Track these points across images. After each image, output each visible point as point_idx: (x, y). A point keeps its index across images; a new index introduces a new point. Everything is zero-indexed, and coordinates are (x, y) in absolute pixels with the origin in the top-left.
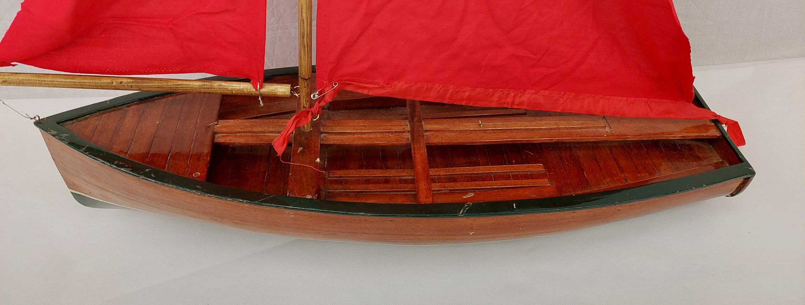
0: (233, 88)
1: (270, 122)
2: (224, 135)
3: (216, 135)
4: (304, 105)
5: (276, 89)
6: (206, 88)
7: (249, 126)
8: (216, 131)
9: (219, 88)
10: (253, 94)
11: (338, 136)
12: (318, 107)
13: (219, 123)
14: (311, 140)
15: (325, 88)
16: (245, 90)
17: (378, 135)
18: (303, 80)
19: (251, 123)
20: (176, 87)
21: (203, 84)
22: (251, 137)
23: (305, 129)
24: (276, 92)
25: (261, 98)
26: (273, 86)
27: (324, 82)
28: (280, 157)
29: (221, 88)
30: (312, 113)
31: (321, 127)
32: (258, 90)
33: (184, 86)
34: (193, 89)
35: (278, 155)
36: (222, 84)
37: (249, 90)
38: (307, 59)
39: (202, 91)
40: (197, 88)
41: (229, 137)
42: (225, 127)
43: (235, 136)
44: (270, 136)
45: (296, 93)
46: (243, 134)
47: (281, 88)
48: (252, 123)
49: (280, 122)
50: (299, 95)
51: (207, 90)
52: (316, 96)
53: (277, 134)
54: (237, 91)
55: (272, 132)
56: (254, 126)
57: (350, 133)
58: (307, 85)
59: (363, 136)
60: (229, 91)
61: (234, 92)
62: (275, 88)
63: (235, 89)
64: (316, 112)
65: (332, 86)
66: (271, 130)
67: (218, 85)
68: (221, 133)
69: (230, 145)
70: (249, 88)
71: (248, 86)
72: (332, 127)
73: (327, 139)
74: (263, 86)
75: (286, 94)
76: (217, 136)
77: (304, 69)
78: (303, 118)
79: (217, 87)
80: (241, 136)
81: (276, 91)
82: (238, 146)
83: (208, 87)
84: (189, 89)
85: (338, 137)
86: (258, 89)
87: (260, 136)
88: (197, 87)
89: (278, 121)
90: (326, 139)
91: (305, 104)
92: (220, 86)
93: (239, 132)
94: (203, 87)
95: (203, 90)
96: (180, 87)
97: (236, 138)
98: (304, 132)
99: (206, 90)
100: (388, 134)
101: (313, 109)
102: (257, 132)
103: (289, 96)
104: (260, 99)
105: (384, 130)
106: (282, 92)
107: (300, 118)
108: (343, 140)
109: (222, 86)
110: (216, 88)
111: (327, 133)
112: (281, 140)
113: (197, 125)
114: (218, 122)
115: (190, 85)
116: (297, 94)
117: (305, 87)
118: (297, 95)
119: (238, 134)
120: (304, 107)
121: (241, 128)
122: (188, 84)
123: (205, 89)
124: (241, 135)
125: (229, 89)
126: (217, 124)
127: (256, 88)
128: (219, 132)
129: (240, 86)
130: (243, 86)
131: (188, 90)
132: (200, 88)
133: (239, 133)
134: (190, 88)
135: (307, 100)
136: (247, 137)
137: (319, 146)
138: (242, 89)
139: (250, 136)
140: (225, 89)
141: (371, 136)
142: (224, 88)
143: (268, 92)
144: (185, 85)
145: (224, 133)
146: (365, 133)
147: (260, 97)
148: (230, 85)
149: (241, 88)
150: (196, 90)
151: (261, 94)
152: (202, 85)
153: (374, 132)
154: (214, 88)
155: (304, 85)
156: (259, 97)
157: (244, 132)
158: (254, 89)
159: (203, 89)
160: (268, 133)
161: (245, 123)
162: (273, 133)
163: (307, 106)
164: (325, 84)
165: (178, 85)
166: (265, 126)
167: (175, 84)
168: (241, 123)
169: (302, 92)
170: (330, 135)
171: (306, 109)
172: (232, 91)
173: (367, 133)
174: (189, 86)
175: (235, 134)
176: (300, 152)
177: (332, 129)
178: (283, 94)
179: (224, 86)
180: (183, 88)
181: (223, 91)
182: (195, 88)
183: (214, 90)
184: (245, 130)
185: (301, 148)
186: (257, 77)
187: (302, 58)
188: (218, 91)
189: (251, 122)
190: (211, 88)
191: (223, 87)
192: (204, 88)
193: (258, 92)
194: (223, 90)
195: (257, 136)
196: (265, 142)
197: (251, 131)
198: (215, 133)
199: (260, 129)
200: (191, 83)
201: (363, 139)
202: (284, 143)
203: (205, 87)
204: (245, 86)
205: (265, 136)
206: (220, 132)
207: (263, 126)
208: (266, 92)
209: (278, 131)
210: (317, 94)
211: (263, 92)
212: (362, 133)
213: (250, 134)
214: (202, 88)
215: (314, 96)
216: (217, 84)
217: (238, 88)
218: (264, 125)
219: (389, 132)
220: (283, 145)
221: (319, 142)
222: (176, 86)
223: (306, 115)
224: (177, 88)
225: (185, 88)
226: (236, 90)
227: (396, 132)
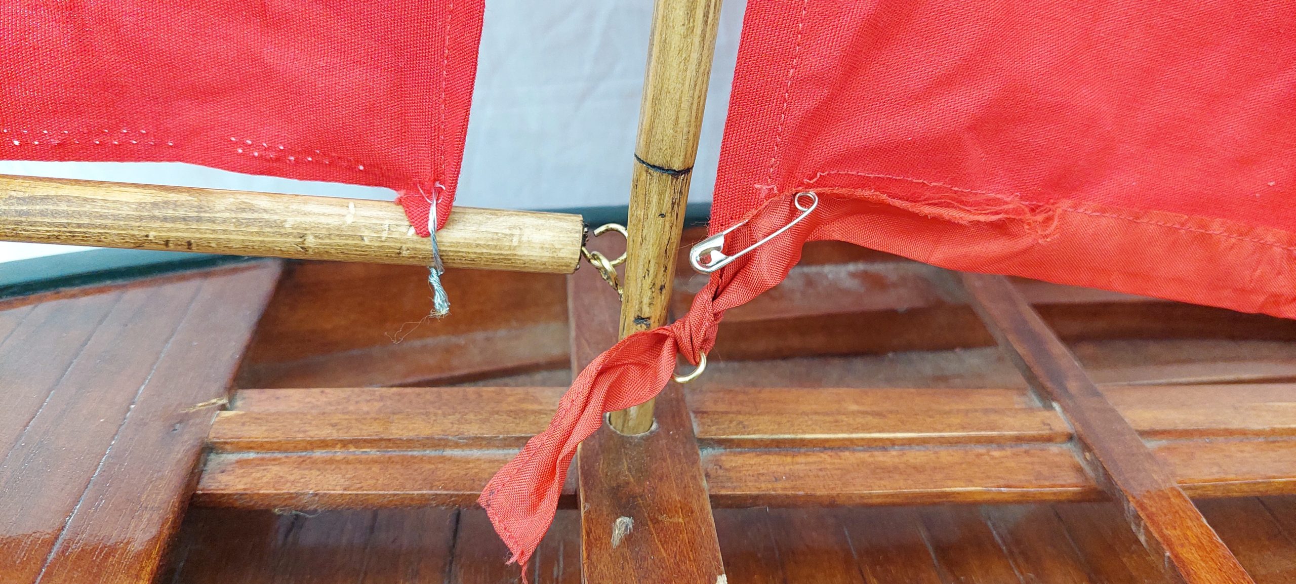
0: (308, 219)
1: (465, 398)
2: (252, 455)
3: (212, 456)
4: (641, 309)
5: (517, 232)
6: (174, 220)
7: (373, 415)
8: (212, 437)
9: (239, 222)
10: (405, 253)
11: (773, 459)
12: (709, 316)
13: (239, 403)
14: (661, 479)
15: (757, 216)
16: (366, 233)
17: (946, 455)
18: (656, 174)
19: (381, 404)
20: (20, 213)
21: (159, 199)
22: (376, 469)
23: (631, 423)
24: (515, 248)
25: (441, 277)
26: (501, 219)
27: (757, 186)
28: (525, 569)
29: (249, 222)
30: (677, 347)
31: (692, 416)
32: (428, 235)
33: (63, 207)
34: (109, 222)
35: (513, 560)
36: (254, 202)
37: (384, 235)
38: (695, 56)
39: (152, 234)
40: (127, 218)
41: (275, 469)
42: (257, 419)
43: (301, 463)
44: (468, 463)
45: (601, 257)
46: (340, 453)
47: (537, 228)
48: (389, 403)
49: (511, 399)
50: (614, 266)
51: (177, 230)
52: (717, 256)
53: (501, 452)
54: (329, 236)
55: (477, 442)
56: (394, 413)
57: (823, 446)
58: (673, 204)
59: (880, 457)
60: (288, 235)
61: (311, 241)
62: (510, 228)
63: (317, 226)
64: (697, 342)
65: (785, 210)
66: (473, 430)
67: (234, 208)
68: (240, 447)
69: (275, 507)
70: (387, 222)
71: (381, 214)
72: (740, 418)
73: (727, 470)
74: (456, 217)
75: (561, 255)
76: (215, 460)
77: (673, 112)
78: (634, 373)
79: (227, 215)
80: (331, 461)
81: (515, 243)
82: (315, 511)
83: (181, 212)
84: (86, 221)
85: (775, 463)
86: (431, 227)
87: (421, 460)
88: (125, 211)
89: (498, 394)
90: (720, 472)
91: (646, 300)
92: (243, 210)
93: (324, 444)
94: (156, 213)
95: (155, 229)
96: (42, 213)
97: (306, 472)
98: (624, 442)
99: (170, 230)
100: (981, 450)
101: (682, 330)
102: (409, 441)
103: (573, 266)
104: (434, 280)
105: (963, 428)
106: (542, 248)
107: (619, 371)
108: (799, 478)
109: (252, 210)
110: (224, 221)
111: (720, 443)
112: (527, 483)
113: (129, 410)
114: (231, 401)
115: (93, 200)
116: (610, 260)
117: (662, 215)
118: (607, 264)
119: (318, 454)
120: (639, 319)
121: (333, 425)
122: (85, 200)
123: (169, 225)
124: (330, 455)
125: (287, 225)
126: (223, 408)
127: (418, 222)
128: (226, 443)
129: (343, 211)
130: (355, 216)
131: (79, 226)
132: (141, 218)
133: (320, 447)
134: (89, 215)
135: (659, 284)
136: (359, 466)
137: (709, 507)
138: (352, 227)
139: (375, 461)
140: (268, 223)
141: (916, 456)
142: (260, 220)
143: (477, 246)
144: (69, 200)
145: (249, 447)
146: (884, 445)
147: (434, 271)
148: (294, 207)
149: (349, 220)
150: (120, 228)
151: (442, 255)
152: (155, 205)
153: (924, 442)
154: (213, 221)
155: (660, 203)
156: (430, 273)
157: (345, 444)
158: (412, 230)
159: (158, 224)
160: (457, 445)
161: (357, 402)
162: (480, 447)
163: (655, 311)
164: (763, 196)
165: (33, 199)
166: (444, 415)
167: (20, 195)
168: (339, 404)
169: (643, 239)
170: (735, 454)
171: (648, 326)
172: (303, 236)
173: (893, 442)
174: (88, 208)
175: (305, 449)
176: (622, 542)
177: (744, 428)
178: (547, 254)
179: (265, 211)
180: (54, 214)
181: (258, 234)
182: (116, 217)
183: (214, 231)
184: (355, 433)
185: (626, 520)
186: (427, 172)
187: (673, 52)
188: (232, 237)
189: (382, 398)
190: (199, 220)
191: (255, 215)
192: (165, 219)
193: (427, 246)
194: (256, 229)
195: (406, 462)
196: (444, 488)
197: (382, 436)
198: (207, 449)
199: (420, 428)
200: (99, 193)
201: (889, 471)
202: (540, 493)
203: (170, 213)
204: (368, 214)
205: (444, 460)
206: (231, 443)
207: (435, 415)
208: (469, 245)
209: (505, 439)
210: (718, 249)
211: (452, 244)
212: (871, 445)
213: (373, 453)
214: (153, 218)
215: (705, 259)
216: (232, 200)
217: (334, 222)
218: (440, 412)
219: (990, 441)
220: (534, 507)
221: (702, 490)
222: (19, 208)
223: (644, 358)
224: (27, 213)
225: (68, 215)
226: (324, 232)
227: (1019, 440)
